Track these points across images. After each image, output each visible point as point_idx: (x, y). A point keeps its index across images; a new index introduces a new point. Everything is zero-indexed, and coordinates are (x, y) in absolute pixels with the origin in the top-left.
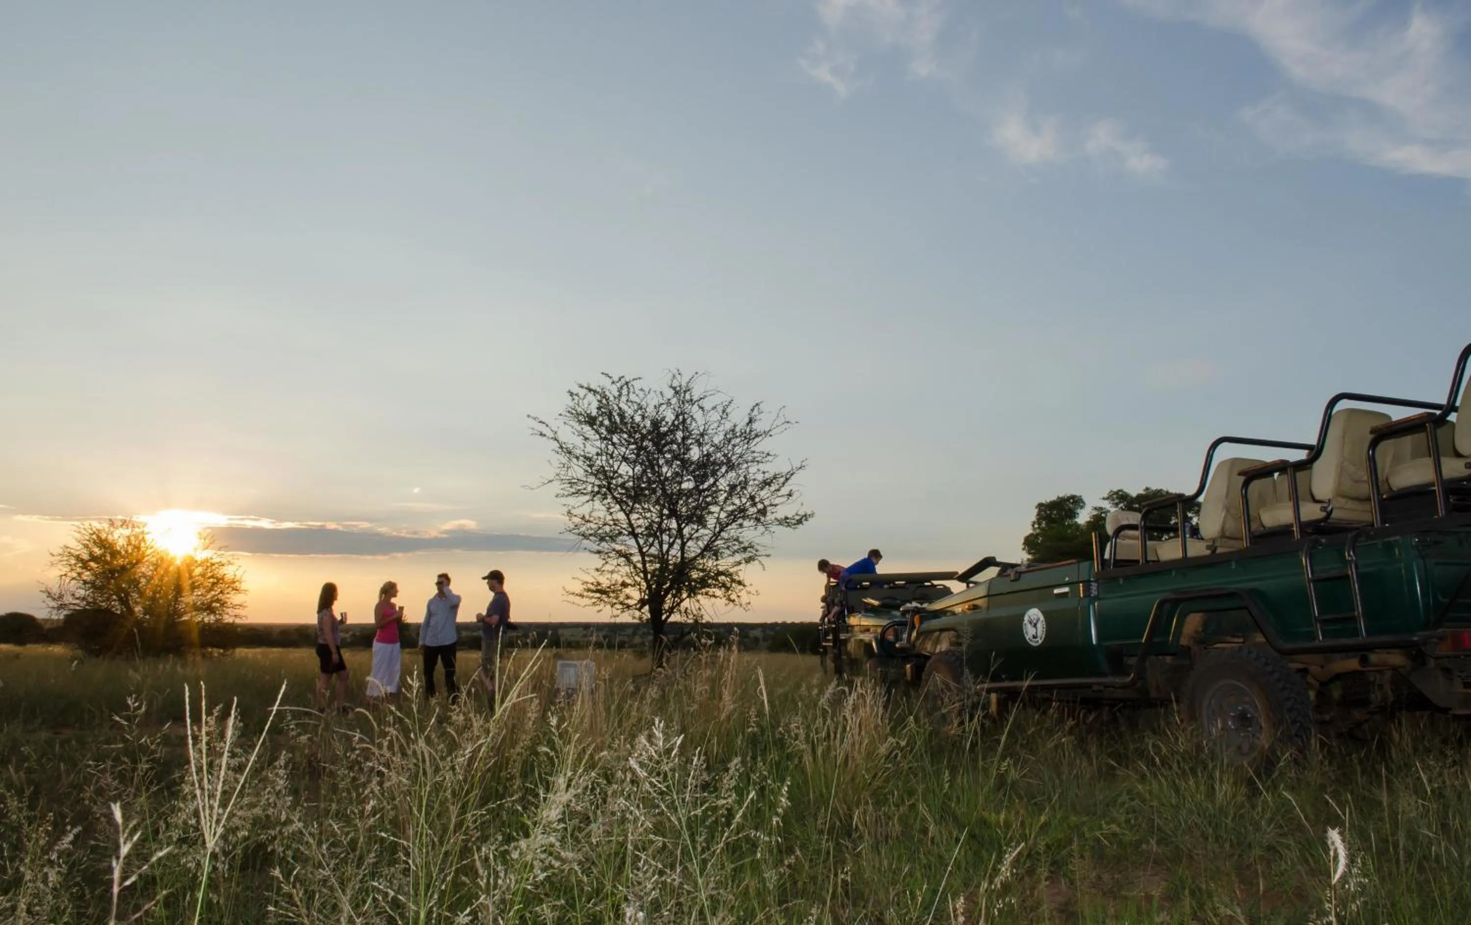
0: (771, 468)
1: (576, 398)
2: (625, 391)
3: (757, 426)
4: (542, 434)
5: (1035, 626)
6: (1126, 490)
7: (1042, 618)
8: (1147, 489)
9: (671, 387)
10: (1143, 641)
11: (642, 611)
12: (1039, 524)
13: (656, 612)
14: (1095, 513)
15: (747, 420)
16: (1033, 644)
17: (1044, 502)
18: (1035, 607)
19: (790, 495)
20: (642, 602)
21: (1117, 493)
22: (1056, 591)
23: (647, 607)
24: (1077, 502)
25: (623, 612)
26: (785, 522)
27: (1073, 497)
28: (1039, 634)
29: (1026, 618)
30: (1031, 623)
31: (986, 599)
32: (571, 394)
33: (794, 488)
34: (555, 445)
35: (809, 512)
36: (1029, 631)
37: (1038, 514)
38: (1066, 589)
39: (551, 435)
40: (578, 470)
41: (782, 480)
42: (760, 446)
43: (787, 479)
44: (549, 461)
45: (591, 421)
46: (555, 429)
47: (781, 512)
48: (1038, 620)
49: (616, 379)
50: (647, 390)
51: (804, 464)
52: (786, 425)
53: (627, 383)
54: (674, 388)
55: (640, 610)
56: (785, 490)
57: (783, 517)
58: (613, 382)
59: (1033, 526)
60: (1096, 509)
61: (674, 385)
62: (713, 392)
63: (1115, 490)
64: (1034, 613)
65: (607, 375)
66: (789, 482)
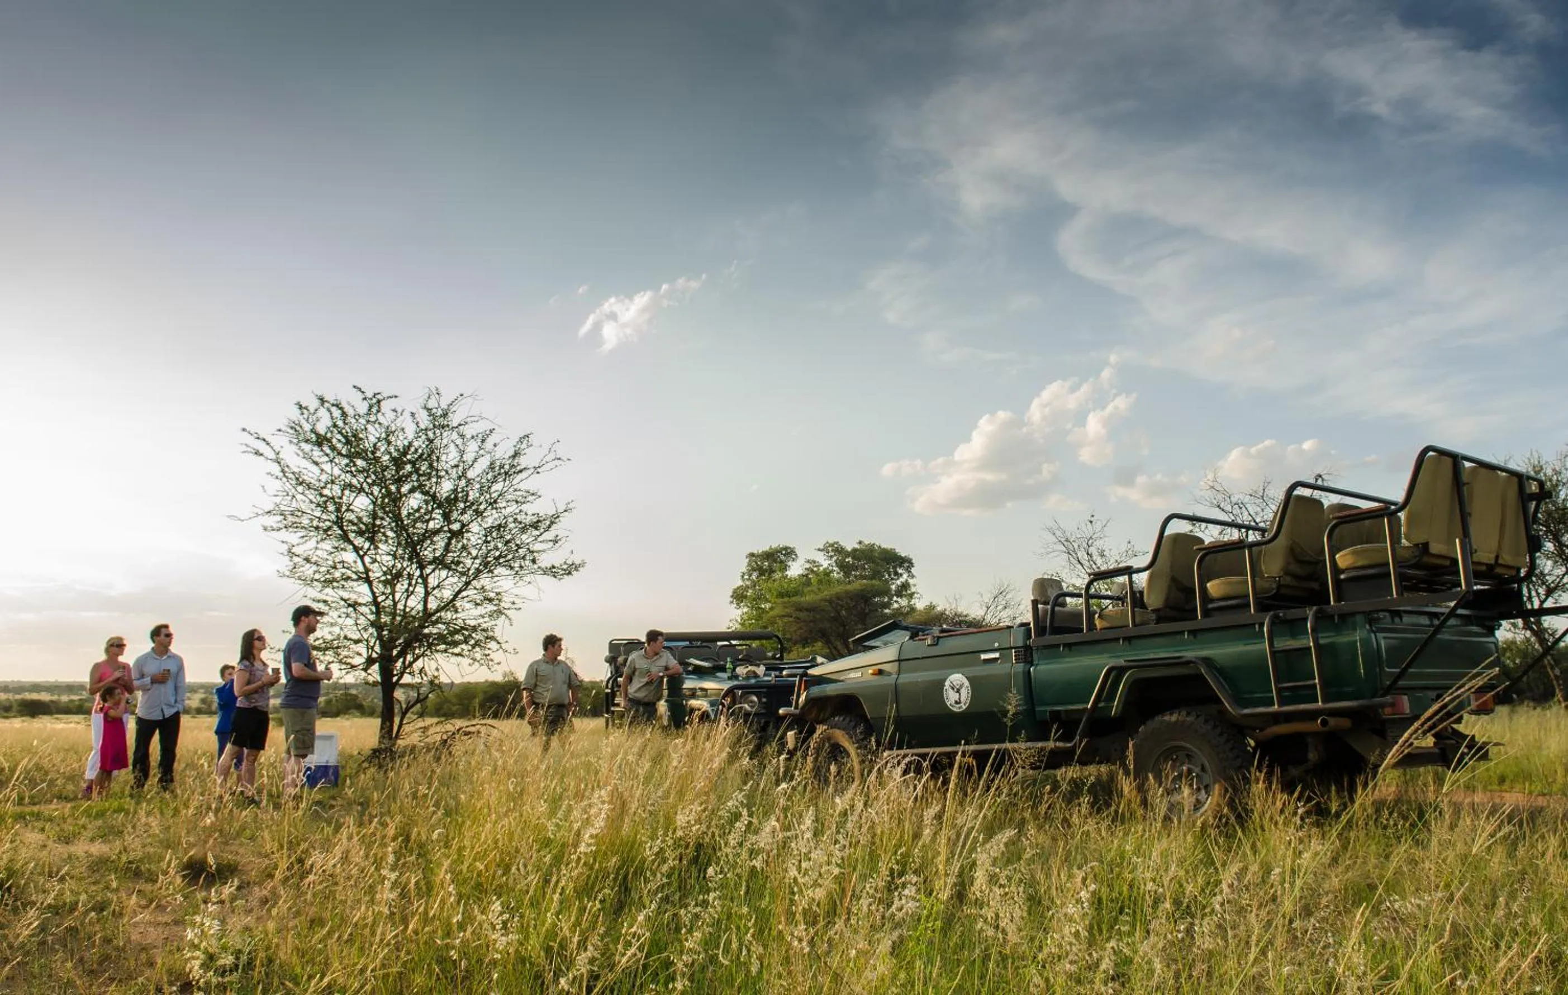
0: (533, 509)
1: (305, 411)
2: (374, 410)
3: (523, 461)
4: (257, 453)
5: (958, 691)
6: (842, 544)
7: (967, 683)
8: (860, 543)
9: (425, 407)
10: (1089, 706)
11: (369, 671)
12: (750, 575)
13: (386, 672)
14: (808, 566)
15: (511, 453)
16: (955, 709)
17: (755, 552)
18: (958, 673)
19: (555, 542)
20: (370, 661)
21: (832, 545)
22: (983, 656)
23: (376, 667)
24: (789, 552)
25: (347, 673)
26: (551, 571)
27: (786, 548)
28: (963, 699)
29: (947, 683)
30: (953, 689)
31: (897, 664)
32: (301, 407)
33: (561, 534)
34: (276, 469)
35: (577, 562)
36: (951, 697)
37: (749, 565)
38: (997, 655)
39: (273, 456)
40: (305, 501)
41: (548, 523)
42: (524, 483)
43: (552, 523)
44: (263, 487)
45: (320, 441)
46: (277, 448)
47: (545, 560)
48: (962, 686)
49: (369, 395)
50: (399, 410)
51: (570, 506)
52: (557, 462)
53: (379, 402)
54: (429, 410)
55: (365, 670)
56: (549, 535)
57: (549, 566)
58: (365, 399)
59: (743, 577)
60: (808, 561)
61: (430, 406)
62: (476, 419)
63: (831, 542)
64: (957, 678)
65: (360, 390)
66: (554, 527)
